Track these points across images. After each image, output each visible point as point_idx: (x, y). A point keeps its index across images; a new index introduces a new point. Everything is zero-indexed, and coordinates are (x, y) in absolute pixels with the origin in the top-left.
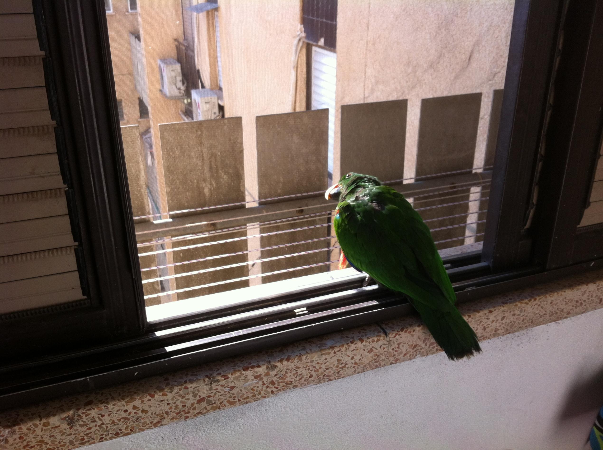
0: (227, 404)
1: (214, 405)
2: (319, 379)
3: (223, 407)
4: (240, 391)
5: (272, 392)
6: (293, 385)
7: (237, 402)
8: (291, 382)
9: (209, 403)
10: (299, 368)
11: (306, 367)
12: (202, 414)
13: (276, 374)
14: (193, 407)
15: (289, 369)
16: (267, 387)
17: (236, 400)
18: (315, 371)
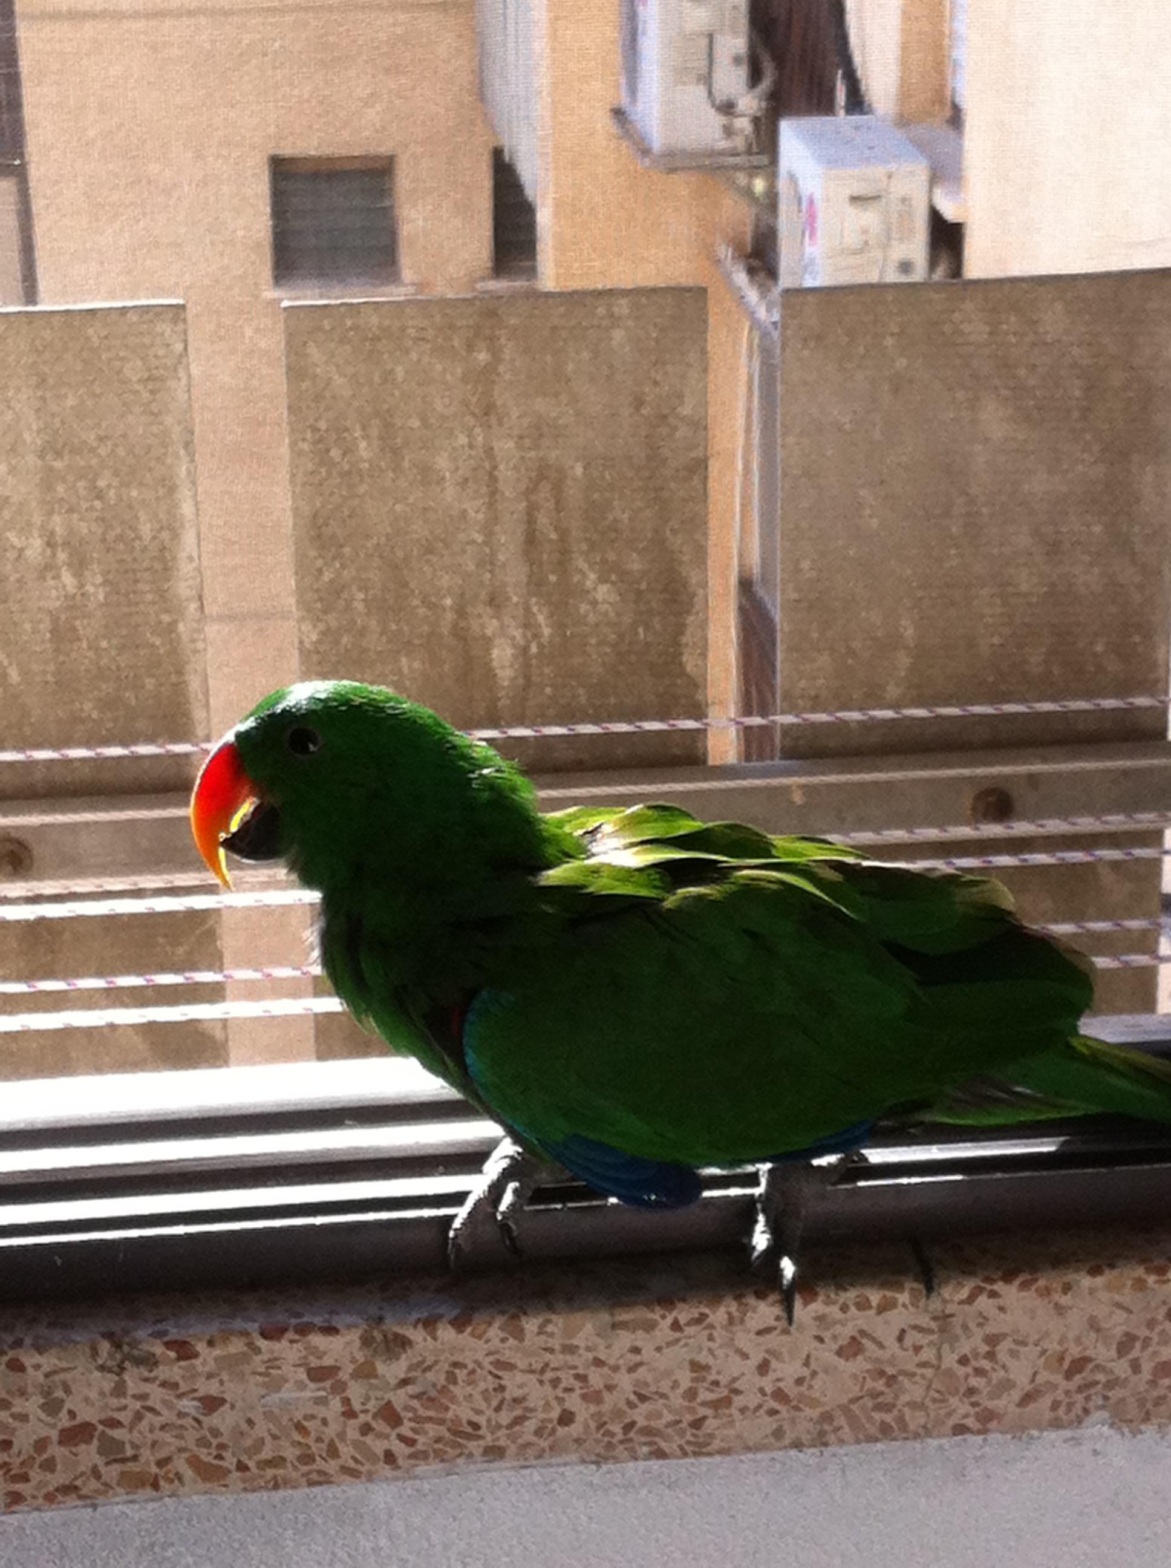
0: (188, 1473)
1: (130, 1466)
2: (606, 1439)
3: (172, 1481)
4: (244, 1427)
5: (390, 1458)
6: (481, 1443)
7: (230, 1472)
8: (476, 1426)
9: (112, 1451)
10: (510, 1367)
11: (542, 1371)
12: (80, 1497)
13: (402, 1376)
14: (45, 1456)
15: (465, 1366)
16: (366, 1429)
17: (230, 1462)
18: (584, 1397)
